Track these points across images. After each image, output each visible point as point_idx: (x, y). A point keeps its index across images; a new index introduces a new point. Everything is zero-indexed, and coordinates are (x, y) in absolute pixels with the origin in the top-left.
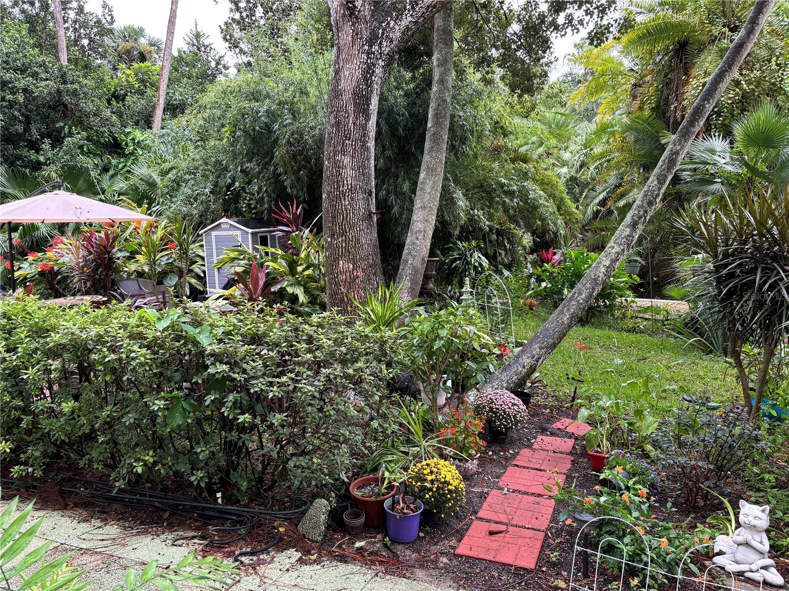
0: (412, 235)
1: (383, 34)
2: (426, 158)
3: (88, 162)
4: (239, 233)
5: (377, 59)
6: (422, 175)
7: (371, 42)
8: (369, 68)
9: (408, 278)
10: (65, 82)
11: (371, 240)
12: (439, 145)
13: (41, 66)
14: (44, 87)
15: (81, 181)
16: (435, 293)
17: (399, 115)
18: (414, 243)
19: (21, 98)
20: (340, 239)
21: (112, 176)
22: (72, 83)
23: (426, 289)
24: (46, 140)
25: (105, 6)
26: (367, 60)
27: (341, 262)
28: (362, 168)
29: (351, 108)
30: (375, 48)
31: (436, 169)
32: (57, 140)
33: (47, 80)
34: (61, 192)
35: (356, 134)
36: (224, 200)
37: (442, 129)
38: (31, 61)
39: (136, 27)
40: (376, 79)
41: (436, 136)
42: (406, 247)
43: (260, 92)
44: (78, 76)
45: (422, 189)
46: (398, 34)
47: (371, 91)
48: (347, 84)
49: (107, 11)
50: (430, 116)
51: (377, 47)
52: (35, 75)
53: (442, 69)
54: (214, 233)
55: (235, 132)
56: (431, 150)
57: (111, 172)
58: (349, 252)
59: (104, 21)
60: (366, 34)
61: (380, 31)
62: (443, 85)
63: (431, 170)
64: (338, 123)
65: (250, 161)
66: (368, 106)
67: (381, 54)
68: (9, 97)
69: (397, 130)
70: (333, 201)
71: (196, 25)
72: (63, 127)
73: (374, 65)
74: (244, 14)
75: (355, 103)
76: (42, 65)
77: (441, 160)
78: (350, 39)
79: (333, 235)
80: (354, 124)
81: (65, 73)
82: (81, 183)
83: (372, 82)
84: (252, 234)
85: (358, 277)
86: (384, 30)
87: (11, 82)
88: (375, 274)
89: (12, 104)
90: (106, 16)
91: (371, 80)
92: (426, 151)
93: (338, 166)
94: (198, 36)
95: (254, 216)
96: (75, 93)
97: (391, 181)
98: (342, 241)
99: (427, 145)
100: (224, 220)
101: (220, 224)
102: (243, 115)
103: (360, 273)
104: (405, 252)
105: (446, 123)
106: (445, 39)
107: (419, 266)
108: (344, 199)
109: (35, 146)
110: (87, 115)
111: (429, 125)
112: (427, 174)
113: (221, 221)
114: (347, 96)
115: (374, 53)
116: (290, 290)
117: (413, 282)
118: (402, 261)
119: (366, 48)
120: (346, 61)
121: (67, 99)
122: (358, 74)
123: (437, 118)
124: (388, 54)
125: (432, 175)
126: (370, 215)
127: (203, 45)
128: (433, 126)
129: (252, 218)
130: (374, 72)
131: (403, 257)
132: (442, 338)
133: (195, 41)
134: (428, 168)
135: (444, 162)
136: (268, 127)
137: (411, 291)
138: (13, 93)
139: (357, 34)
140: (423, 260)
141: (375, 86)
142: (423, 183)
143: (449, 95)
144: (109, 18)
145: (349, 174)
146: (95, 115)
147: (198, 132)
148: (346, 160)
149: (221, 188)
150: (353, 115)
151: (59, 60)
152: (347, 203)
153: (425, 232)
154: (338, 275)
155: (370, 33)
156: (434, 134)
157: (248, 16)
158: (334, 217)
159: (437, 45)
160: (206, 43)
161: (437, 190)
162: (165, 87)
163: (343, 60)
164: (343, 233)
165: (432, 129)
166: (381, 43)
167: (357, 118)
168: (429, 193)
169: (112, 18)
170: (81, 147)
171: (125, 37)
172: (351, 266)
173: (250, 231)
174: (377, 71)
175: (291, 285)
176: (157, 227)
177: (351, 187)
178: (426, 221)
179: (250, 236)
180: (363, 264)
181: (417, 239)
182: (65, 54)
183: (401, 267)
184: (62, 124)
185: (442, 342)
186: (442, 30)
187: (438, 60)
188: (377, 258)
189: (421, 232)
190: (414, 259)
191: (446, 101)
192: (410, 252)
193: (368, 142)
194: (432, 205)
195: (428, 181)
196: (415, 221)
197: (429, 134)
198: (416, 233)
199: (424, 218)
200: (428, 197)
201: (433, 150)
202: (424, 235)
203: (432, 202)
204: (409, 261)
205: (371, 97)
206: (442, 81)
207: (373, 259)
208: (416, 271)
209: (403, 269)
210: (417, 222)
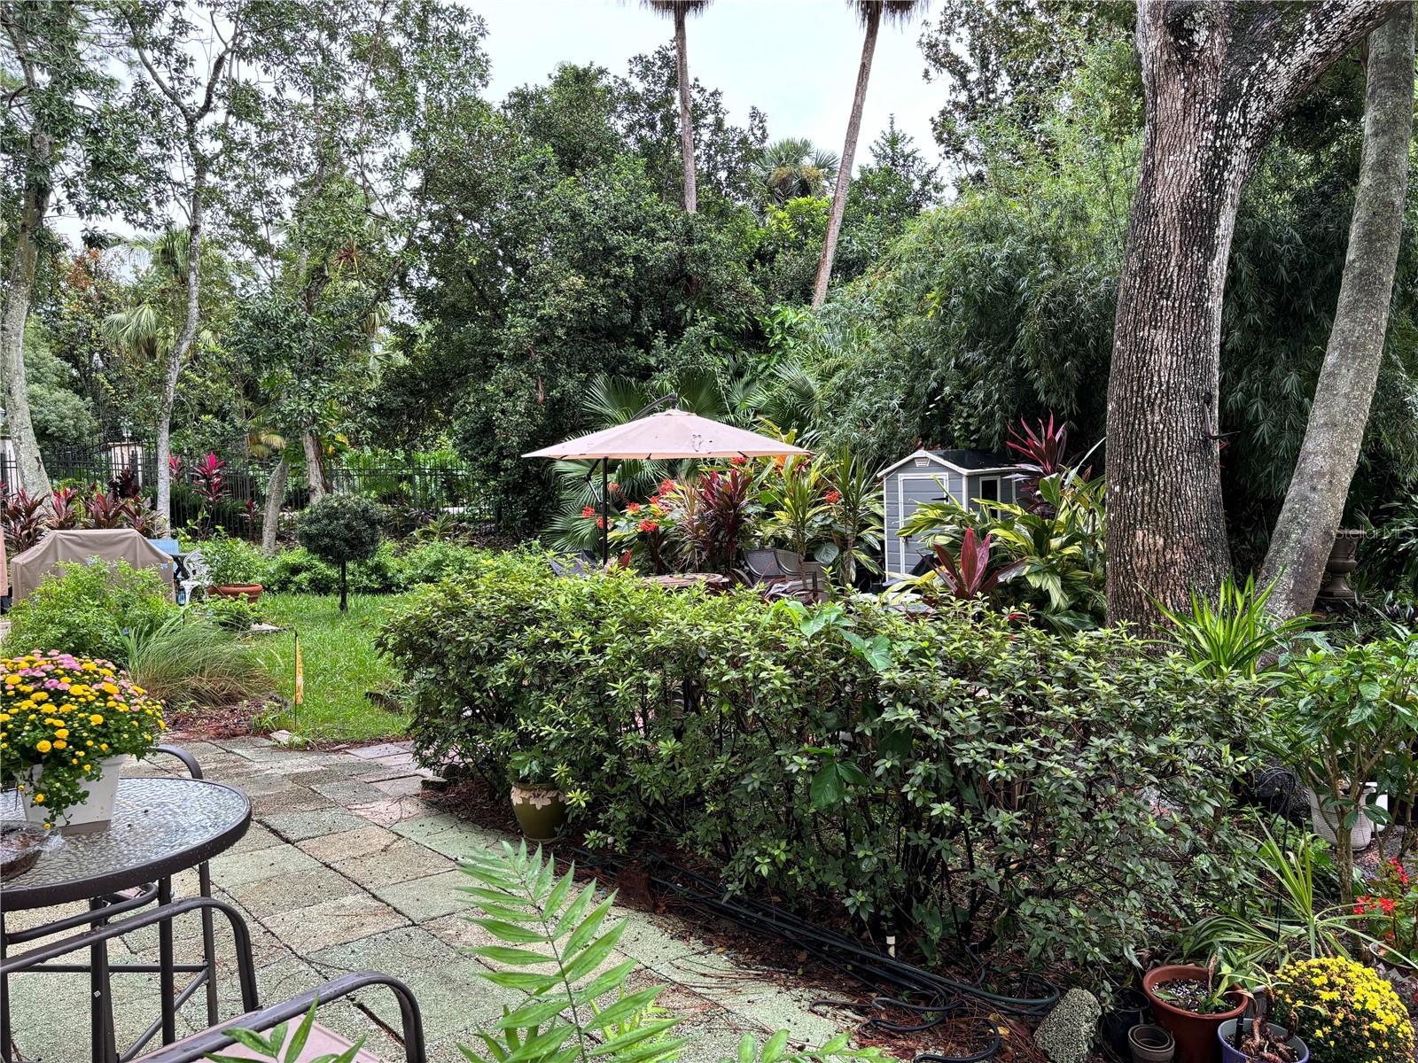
0: (1301, 482)
1: (1251, 86)
2: (1341, 323)
3: (715, 364)
4: (945, 475)
5: (1236, 136)
6: (1330, 359)
7: (1223, 107)
8: (1217, 156)
9: (1288, 570)
10: (690, 242)
11: (1206, 490)
12: (1373, 295)
13: (659, 219)
14: (662, 251)
15: (704, 392)
16: (1354, 604)
17: (1280, 241)
18: (1305, 499)
19: (630, 271)
20: (1140, 489)
21: (747, 384)
22: (700, 242)
23: (1331, 594)
24: (661, 333)
25: (755, 114)
26: (1214, 142)
27: (1140, 533)
28: (1192, 351)
29: (1174, 238)
30: (1233, 116)
31: (1364, 345)
32: (675, 331)
33: (665, 240)
34: (676, 413)
35: (1181, 286)
36: (923, 418)
37: (1381, 262)
38: (646, 213)
39: (798, 141)
40: (1232, 177)
41: (1367, 282)
42: (1286, 507)
43: (996, 225)
44: (710, 230)
45: (1328, 388)
46: (1285, 83)
47: (1221, 200)
48: (1168, 195)
49: (756, 122)
50: (1352, 237)
51: (1236, 115)
52: (651, 234)
53: (1384, 140)
54: (901, 476)
55: (948, 298)
56: (1353, 307)
57: (746, 378)
58: (1158, 513)
59: (752, 138)
60: (1213, 92)
61: (1246, 83)
62: (1386, 171)
63: (1352, 349)
64: (1146, 269)
65: (973, 348)
66: (1212, 230)
67: (1244, 126)
68: (616, 270)
69: (1275, 269)
70: (1128, 415)
71: (892, 123)
72: (684, 311)
73: (1228, 149)
74: (975, 93)
75: (1184, 227)
76: (662, 218)
77: (1377, 327)
78: (1179, 105)
79: (1127, 479)
80: (1180, 267)
81: (691, 227)
82: (703, 397)
83: (1223, 182)
84: (969, 477)
85: (1173, 563)
86: (1253, 78)
87: (619, 248)
88: (1212, 559)
89: (618, 281)
90: (755, 131)
91: (1222, 179)
92: (1340, 309)
93: (1143, 349)
94: (894, 141)
95: (973, 445)
96: (703, 258)
97: (1257, 373)
98: (1144, 491)
99: (1344, 297)
100: (921, 453)
101: (913, 460)
102: (964, 268)
103: (1179, 556)
104: (1284, 515)
105: (1390, 249)
106: (1393, 78)
107: (1317, 546)
108: (1152, 412)
109: (644, 343)
110: (718, 290)
111: (1350, 256)
112: (1343, 356)
113: (916, 455)
114: (1168, 215)
115: (1230, 126)
116: (1035, 582)
117: (1301, 579)
118: (1275, 535)
119: (1214, 118)
120: (1169, 149)
121: (692, 267)
122: (1194, 170)
123: (1370, 242)
124: (1260, 124)
125: (1354, 359)
126: (1205, 441)
127: (903, 156)
128: (1359, 258)
129: (969, 449)
130: (1227, 162)
131: (1279, 527)
132: (1369, 704)
133: (889, 151)
134: (1346, 343)
135: (1383, 331)
136: (1009, 287)
137: (1295, 597)
138: (621, 265)
139: (1195, 95)
140: (1327, 533)
141: (1230, 190)
142: (1330, 375)
143: (1400, 193)
144: (759, 133)
145: (1164, 363)
146: (730, 288)
147: (885, 303)
148: (1160, 337)
149: (919, 398)
150: (1178, 251)
151: (684, 208)
152: (1157, 418)
153: (1333, 475)
154: (1131, 557)
155: (1223, 89)
156: (1361, 274)
157: (981, 94)
158: (1128, 446)
159: (1374, 92)
160: (907, 150)
161: (1365, 389)
162: (837, 232)
163: (1162, 148)
164: (1147, 477)
165: (1357, 265)
166: (1245, 106)
167: (1186, 256)
168: (1346, 396)
169: (764, 131)
170: (707, 341)
171: (781, 159)
172: (1161, 542)
173: (965, 471)
174: (1235, 161)
175: (1037, 573)
176: (809, 465)
177: (1168, 387)
178: (1337, 452)
179: (964, 482)
180: (1187, 538)
181: (1314, 489)
182: (694, 197)
183: (1273, 546)
184: (683, 307)
185: (1369, 711)
186: (1388, 61)
187: (1376, 122)
188: (1218, 527)
189: (1323, 475)
190: (1304, 532)
191: (1393, 203)
192: (1296, 518)
193: (1208, 300)
194: (1351, 420)
195: (1344, 371)
196: (1310, 453)
197: (1351, 276)
198: (1312, 477)
199: (1331, 447)
200: (1344, 403)
201: (1358, 307)
202: (1330, 482)
203: (1353, 412)
204: (1293, 536)
205: (1219, 211)
206: (1383, 165)
207: (1208, 529)
208: (1308, 555)
209: (1278, 552)
210: (1316, 454)
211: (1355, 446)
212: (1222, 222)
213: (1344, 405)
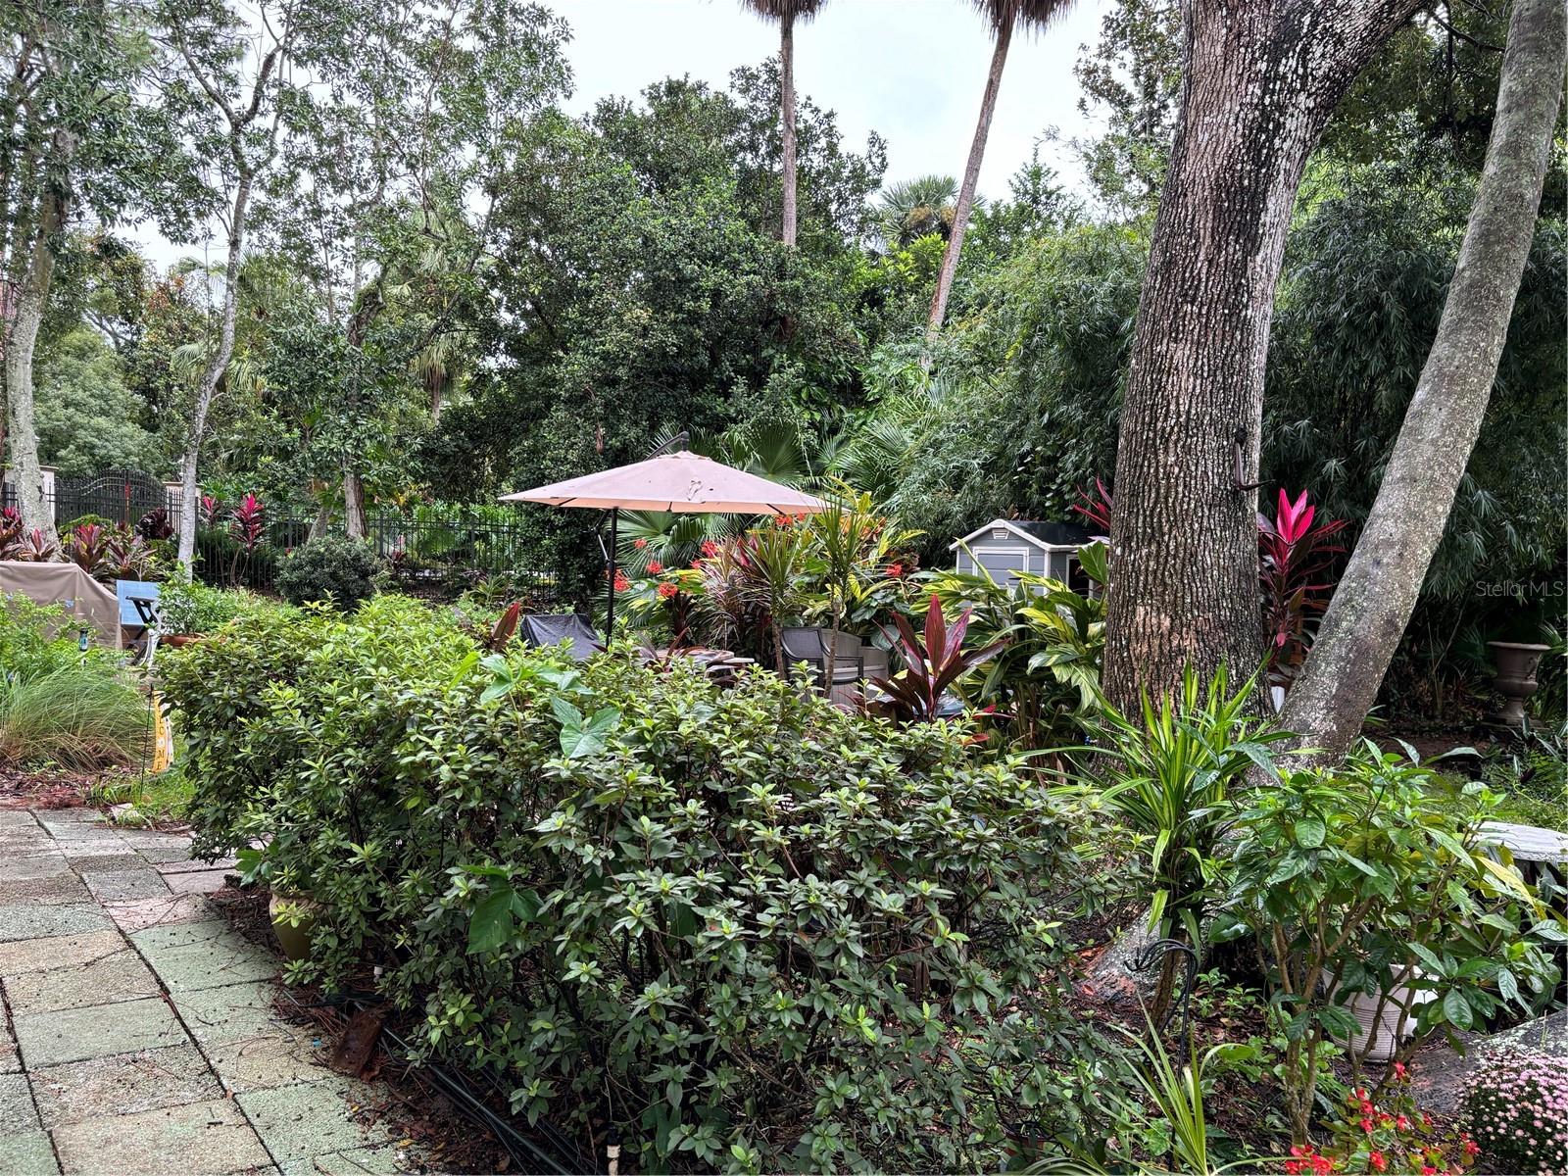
0: (1363, 554)
1: (1314, 24)
2: (1440, 349)
3: (801, 417)
4: (1025, 551)
5: (1292, 91)
6: (1420, 395)
7: (1275, 51)
8: (1266, 116)
9: (1333, 668)
10: (782, 278)
11: (1232, 558)
12: (1483, 312)
13: (746, 249)
14: (739, 286)
15: (784, 447)
18: (1365, 575)
19: (705, 306)
20: (1145, 551)
21: (841, 443)
22: (793, 277)
23: (1504, 721)
24: (741, 379)
25: (874, 140)
26: (1262, 98)
27: (1141, 610)
28: (1225, 375)
29: (1205, 224)
30: (1289, 64)
31: (1464, 377)
32: (757, 379)
33: (748, 273)
34: (686, 456)
35: (1211, 287)
36: (1012, 484)
37: (1499, 270)
38: (731, 241)
39: (941, 177)
40: (1286, 146)
41: (1479, 296)
42: (1342, 586)
44: (804, 265)
45: (1414, 432)
46: (1361, 22)
47: (1270, 178)
48: (1201, 169)
49: (875, 149)
50: (1466, 240)
51: (1293, 63)
52: (734, 267)
53: (1518, 116)
54: (977, 550)
55: (1030, 337)
56: (1457, 326)
57: (839, 437)
58: (1165, 584)
59: (869, 167)
60: (1263, 32)
61: (1307, 19)
62: (1516, 156)
63: (1450, 381)
64: (1169, 264)
65: (1067, 400)
66: (1256, 214)
67: (1304, 78)
68: (689, 305)
70: (1137, 455)
72: (772, 357)
73: (1281, 108)
75: (1218, 211)
76: (749, 249)
77: (1485, 354)
78: (1219, 50)
79: (1129, 539)
80: (1210, 262)
81: (783, 260)
82: (783, 455)
83: (1273, 152)
84: (1053, 553)
85: (1181, 651)
86: (1317, 14)
87: (692, 280)
88: (1234, 649)
89: (694, 318)
90: (874, 159)
91: (1271, 147)
92: (1441, 333)
93: (1160, 368)
94: (1036, 174)
95: (1068, 517)
96: (795, 296)
98: (1149, 555)
99: (1447, 316)
100: (999, 523)
101: (990, 531)
102: (1054, 302)
103: (1190, 643)
104: (1339, 596)
105: (1513, 255)
106: (1536, 39)
107: (1376, 640)
108: (1166, 451)
109: (724, 389)
110: (812, 333)
111: (1460, 264)
112: (1435, 391)
113: (993, 525)
114: (1199, 195)
115: (1284, 77)
116: (1061, 674)
117: (1349, 681)
119: (1262, 66)
120: (1205, 108)
121: (781, 305)
122: (1234, 136)
123: (1487, 245)
124: (1326, 77)
125: (1449, 394)
126: (1235, 493)
127: (1045, 192)
128: (1470, 265)
129: (1063, 522)
130: (1279, 126)
133: (1030, 186)
134: (1441, 375)
135: (1495, 360)
136: (1112, 329)
137: (1340, 705)
138: (696, 299)
139: (1239, 35)
140: (1390, 622)
141: (1283, 163)
142: (1416, 415)
143: (1534, 184)
144: (877, 161)
145: (1185, 387)
146: (825, 331)
147: (977, 347)
148: (1182, 353)
149: (1010, 460)
150: (1208, 241)
151: (780, 238)
152: (1172, 459)
153: (1405, 545)
154: (1128, 643)
155: (1277, 28)
156: (1471, 286)
158: (1134, 495)
159: (1512, 57)
162: (952, 272)
163: (1197, 106)
164: (1154, 536)
165: (1467, 274)
166: (1305, 51)
167: (1219, 247)
168: (1434, 442)
169: (884, 159)
170: (797, 392)
171: (919, 198)
172: (1167, 622)
173: (1047, 546)
174: (1291, 124)
175: (1066, 664)
176: (881, 533)
177: (1188, 419)
178: (1413, 515)
179: (1047, 559)
180: (1203, 619)
181: (1378, 563)
182: (793, 229)
183: (1318, 637)
184: (771, 352)
186: (1532, 19)
187: (1513, 93)
188: (1247, 608)
189: (1392, 545)
190: (1358, 619)
191: (1522, 196)
192: (1350, 600)
193: (1246, 307)
194: (1437, 474)
195: (1434, 410)
196: (1379, 516)
197: (1457, 288)
198: (1377, 547)
199: (1407, 509)
200: (1429, 451)
201: (1462, 328)
202: (1401, 555)
203: (1440, 464)
204: (1344, 624)
205: (1266, 190)
206: (1513, 149)
207: (1232, 609)
208: (1361, 651)
209: (1323, 644)
210: (1385, 517)
211: (1440, 509)
212: (1270, 205)
213: (1429, 454)
